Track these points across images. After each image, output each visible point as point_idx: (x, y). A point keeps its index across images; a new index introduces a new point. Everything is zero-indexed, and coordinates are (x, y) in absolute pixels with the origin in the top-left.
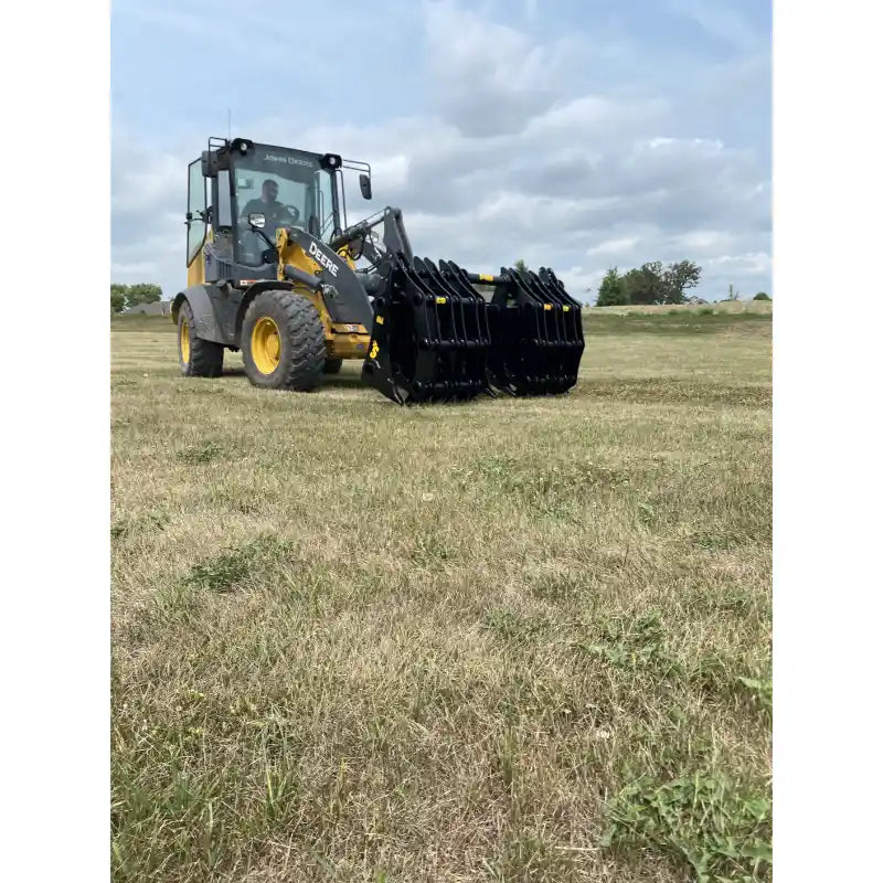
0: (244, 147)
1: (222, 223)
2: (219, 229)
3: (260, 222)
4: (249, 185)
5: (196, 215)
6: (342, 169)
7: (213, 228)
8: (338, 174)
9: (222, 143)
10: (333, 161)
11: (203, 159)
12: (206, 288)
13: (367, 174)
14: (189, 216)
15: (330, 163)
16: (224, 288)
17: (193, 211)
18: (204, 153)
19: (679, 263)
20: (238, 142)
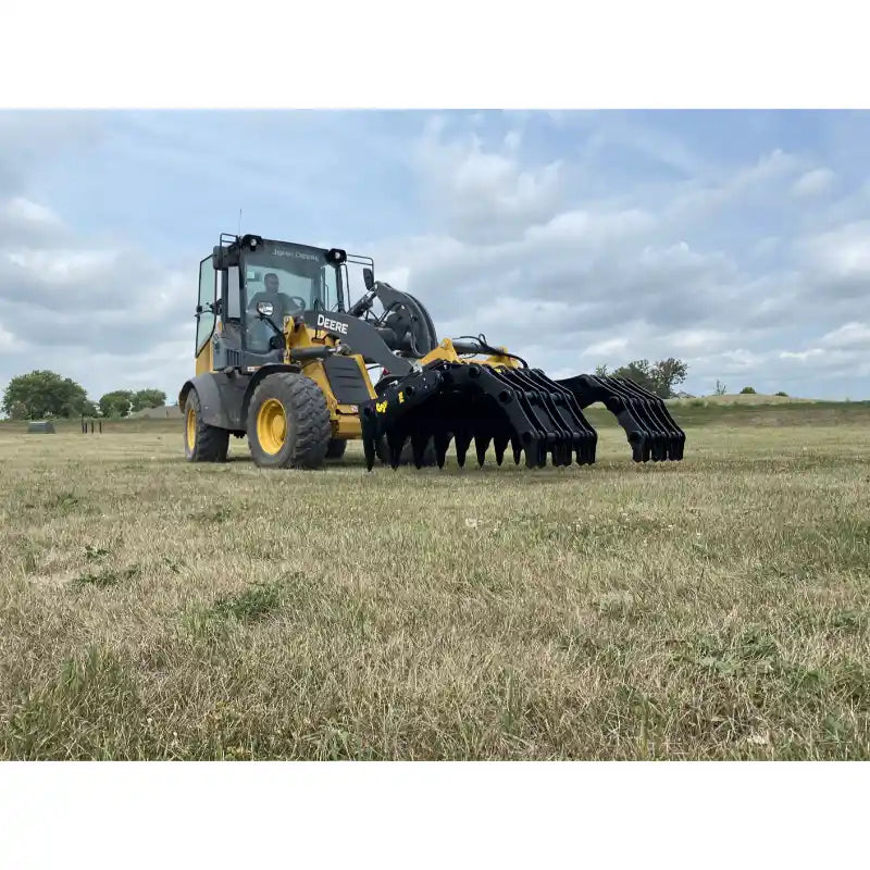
0: (254, 243)
1: (230, 315)
2: (227, 320)
3: (268, 310)
4: (257, 278)
5: (206, 307)
6: (347, 263)
7: (222, 319)
8: (343, 268)
9: (234, 239)
10: (338, 255)
11: (214, 256)
12: (214, 375)
13: (370, 268)
14: (199, 309)
15: (335, 258)
16: (230, 375)
17: (203, 304)
18: (215, 249)
19: (665, 360)
20: (248, 238)
